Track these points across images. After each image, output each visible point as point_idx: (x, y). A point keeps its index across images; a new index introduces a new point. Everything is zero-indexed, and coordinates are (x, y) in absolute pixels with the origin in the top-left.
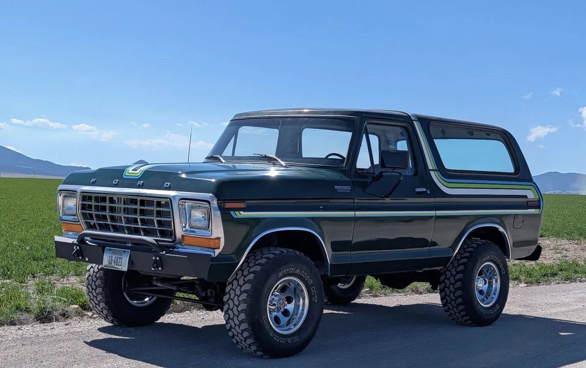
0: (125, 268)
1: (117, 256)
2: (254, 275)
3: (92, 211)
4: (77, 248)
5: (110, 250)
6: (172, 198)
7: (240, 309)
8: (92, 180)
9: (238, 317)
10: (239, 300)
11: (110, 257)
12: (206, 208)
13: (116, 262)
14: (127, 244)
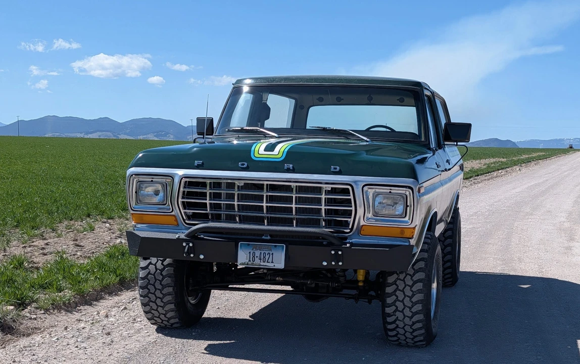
0: (280, 265)
1: (263, 252)
2: (424, 262)
3: (206, 199)
4: (188, 244)
5: (249, 245)
6: (353, 184)
7: (414, 300)
8: (196, 163)
9: (410, 308)
10: (412, 291)
11: (250, 253)
12: (400, 195)
13: (262, 258)
14: (263, 237)
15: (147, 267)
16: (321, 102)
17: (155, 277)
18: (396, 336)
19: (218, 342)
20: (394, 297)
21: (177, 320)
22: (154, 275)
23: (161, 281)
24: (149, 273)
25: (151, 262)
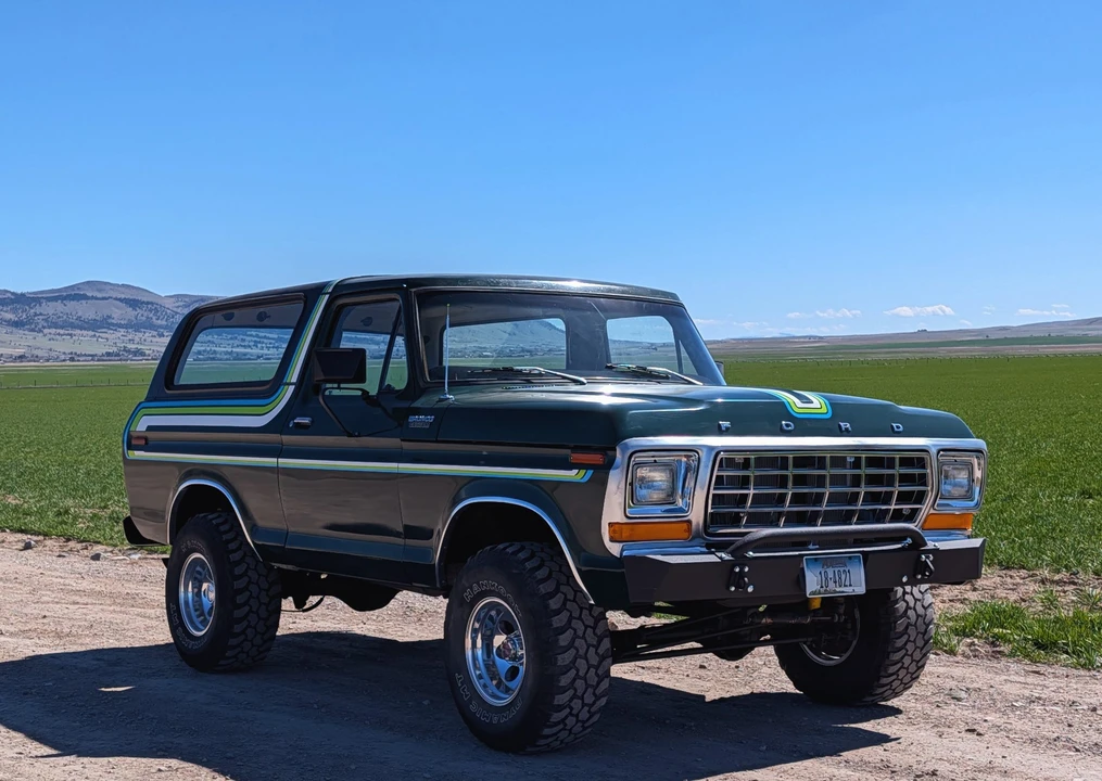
0: (861, 589)
1: (836, 570)
5: (816, 560)
6: (930, 450)
8: (723, 424)
11: (820, 573)
12: (966, 464)
13: (837, 579)
14: (811, 546)
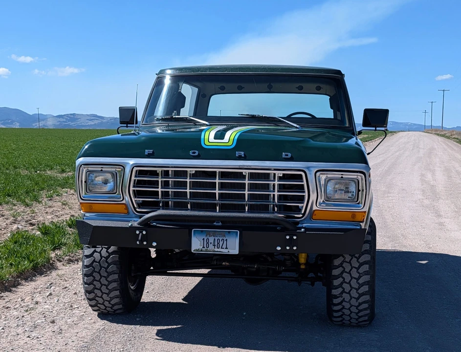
1: (216, 238)
3: (158, 188)
4: (141, 232)
5: (202, 231)
6: (306, 170)
7: (361, 281)
8: (147, 152)
9: (357, 290)
10: (358, 273)
11: (204, 239)
12: (352, 180)
13: (216, 244)
14: (215, 223)
15: (91, 255)
16: (223, 91)
17: (100, 265)
18: (341, 316)
19: (165, 327)
20: (341, 280)
21: (121, 306)
22: (99, 262)
23: (106, 269)
24: (94, 261)
25: (95, 250)
